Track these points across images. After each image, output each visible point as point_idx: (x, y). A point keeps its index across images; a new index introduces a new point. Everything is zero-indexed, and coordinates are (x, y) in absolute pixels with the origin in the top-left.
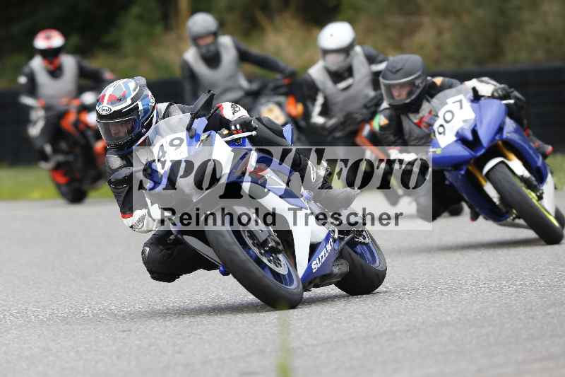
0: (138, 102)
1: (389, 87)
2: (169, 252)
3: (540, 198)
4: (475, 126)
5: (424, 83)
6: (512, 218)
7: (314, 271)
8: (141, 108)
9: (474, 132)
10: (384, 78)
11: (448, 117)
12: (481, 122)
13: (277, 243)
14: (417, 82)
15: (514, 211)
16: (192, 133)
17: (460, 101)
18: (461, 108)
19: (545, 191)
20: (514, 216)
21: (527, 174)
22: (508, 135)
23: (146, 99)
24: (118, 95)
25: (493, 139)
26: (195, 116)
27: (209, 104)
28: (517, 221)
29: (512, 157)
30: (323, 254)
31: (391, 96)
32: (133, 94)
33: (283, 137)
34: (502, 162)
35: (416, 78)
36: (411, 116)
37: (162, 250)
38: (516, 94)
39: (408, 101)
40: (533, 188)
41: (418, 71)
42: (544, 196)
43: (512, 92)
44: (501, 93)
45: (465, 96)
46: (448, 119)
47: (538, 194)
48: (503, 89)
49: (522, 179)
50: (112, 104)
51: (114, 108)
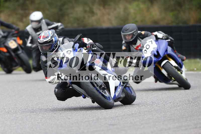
0: (53, 38)
1: (125, 36)
2: (64, 91)
3: (182, 73)
4: (158, 49)
5: (137, 34)
6: (172, 81)
7: (116, 96)
8: (54, 40)
9: (158, 52)
10: (123, 32)
11: (148, 47)
12: (160, 48)
13: (105, 86)
14: (134, 33)
15: (173, 78)
16: (75, 49)
17: (151, 41)
18: (152, 43)
19: (183, 71)
20: (173, 80)
21: (176, 65)
22: (169, 52)
23: (56, 37)
24: (46, 36)
25: (164, 54)
26: (75, 43)
27: (80, 39)
28: (174, 82)
29: (171, 59)
30: (119, 90)
31: (125, 39)
32: (51, 36)
34: (168, 61)
35: (134, 32)
36: (134, 46)
37: (62, 90)
38: (170, 38)
39: (131, 40)
40: (179, 70)
41: (135, 29)
42: (183, 73)
43: (169, 37)
44: (165, 37)
45: (153, 39)
46: (148, 48)
47: (181, 72)
48: (166, 36)
49: (175, 67)
50: (44, 39)
51: (45, 41)
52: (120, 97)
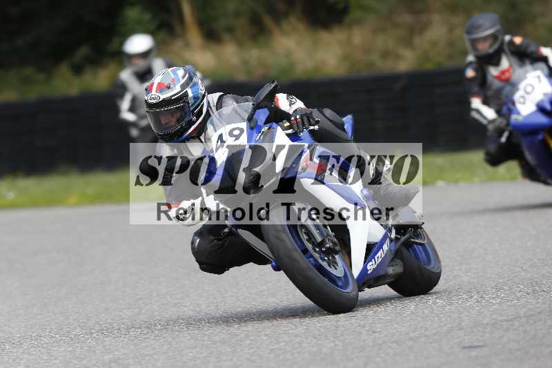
0: (187, 89)
7: (369, 272)
8: (190, 95)
16: (254, 124)
23: (196, 87)
26: (257, 107)
30: (379, 254)
32: (182, 81)
33: (344, 130)
37: (213, 241)
50: (160, 92)
51: (163, 96)
52: (382, 273)
